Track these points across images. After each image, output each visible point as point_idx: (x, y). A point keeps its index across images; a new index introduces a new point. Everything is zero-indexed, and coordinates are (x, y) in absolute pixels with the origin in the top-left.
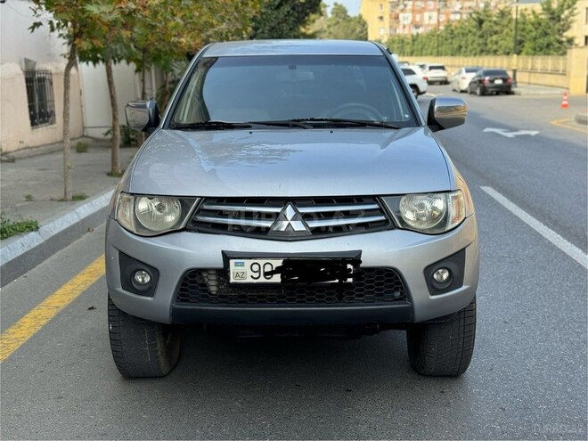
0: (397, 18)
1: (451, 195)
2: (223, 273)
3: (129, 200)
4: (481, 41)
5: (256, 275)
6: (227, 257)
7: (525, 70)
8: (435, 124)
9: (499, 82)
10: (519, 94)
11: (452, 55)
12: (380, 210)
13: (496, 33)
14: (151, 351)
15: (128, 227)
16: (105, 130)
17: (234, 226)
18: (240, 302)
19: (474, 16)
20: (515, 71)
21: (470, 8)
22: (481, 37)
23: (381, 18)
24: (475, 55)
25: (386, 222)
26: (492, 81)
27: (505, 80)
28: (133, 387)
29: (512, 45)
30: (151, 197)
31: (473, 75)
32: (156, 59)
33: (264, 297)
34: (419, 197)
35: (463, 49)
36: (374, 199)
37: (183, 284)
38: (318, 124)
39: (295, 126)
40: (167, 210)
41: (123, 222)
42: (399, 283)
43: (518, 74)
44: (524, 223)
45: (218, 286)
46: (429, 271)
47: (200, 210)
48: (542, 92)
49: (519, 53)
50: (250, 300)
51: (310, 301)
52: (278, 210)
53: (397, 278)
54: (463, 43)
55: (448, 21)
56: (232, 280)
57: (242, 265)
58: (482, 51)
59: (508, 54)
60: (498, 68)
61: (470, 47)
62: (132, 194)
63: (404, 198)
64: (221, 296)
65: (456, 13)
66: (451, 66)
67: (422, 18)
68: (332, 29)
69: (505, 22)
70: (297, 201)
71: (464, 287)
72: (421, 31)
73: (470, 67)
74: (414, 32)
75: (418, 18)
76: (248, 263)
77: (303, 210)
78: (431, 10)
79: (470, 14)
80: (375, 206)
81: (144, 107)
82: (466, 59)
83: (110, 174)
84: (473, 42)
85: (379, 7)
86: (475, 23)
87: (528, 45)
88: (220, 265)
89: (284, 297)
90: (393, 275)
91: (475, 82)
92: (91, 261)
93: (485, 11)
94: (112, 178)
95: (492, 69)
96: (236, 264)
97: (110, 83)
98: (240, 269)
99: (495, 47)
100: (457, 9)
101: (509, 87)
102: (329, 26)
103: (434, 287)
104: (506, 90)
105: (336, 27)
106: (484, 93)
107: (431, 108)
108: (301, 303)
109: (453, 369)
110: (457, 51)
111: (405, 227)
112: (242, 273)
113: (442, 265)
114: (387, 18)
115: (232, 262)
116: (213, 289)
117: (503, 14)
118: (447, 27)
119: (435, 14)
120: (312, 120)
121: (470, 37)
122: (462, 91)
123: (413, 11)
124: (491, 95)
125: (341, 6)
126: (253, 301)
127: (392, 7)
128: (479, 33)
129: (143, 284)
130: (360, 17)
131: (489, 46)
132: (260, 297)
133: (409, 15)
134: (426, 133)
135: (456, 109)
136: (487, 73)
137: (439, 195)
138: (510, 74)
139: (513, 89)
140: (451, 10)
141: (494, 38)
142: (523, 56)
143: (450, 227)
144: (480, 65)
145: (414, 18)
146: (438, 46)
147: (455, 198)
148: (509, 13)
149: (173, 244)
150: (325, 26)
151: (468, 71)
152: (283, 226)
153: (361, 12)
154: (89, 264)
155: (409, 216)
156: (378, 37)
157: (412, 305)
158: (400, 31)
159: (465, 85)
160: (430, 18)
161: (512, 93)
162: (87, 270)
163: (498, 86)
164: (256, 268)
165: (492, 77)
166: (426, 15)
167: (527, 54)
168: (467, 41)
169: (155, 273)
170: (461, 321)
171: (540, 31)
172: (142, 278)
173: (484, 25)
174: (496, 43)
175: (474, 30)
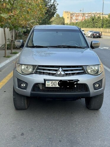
0: (72, 18)
1: (99, 66)
2: (44, 84)
3: (20, 66)
4: (93, 24)
5: (52, 85)
6: (45, 80)
7: (104, 32)
8: (92, 47)
9: (98, 35)
10: (103, 38)
11: (86, 27)
12: (82, 69)
13: (97, 22)
14: (23, 103)
15: (20, 72)
16: (1, 45)
17: (46, 72)
18: (48, 91)
19: (92, 18)
20: (102, 32)
21: (90, 16)
22: (93, 23)
23: (68, 18)
24: (92, 28)
25: (84, 72)
26: (96, 35)
27: (99, 34)
28: (18, 112)
29: (101, 25)
30: (25, 65)
31: (91, 33)
32: (15, 27)
33: (54, 90)
34: (91, 66)
35: (89, 26)
36: (81, 66)
37: (34, 87)
38: (64, 47)
39: (59, 47)
40: (29, 68)
41: (18, 71)
42: (87, 87)
43: (102, 33)
44: (108, 71)
45: (42, 87)
46: (94, 84)
47: (38, 68)
48: (108, 37)
49: (103, 27)
50: (50, 91)
51: (65, 91)
52: (58, 69)
53: (86, 86)
54: (89, 25)
55: (85, 19)
56: (46, 86)
57: (49, 82)
58: (93, 27)
59: (100, 28)
60: (97, 31)
61: (90, 26)
62: (20, 64)
63: (88, 66)
64: (43, 90)
65: (86, 17)
66: (86, 30)
67: (78, 18)
68: (56, 20)
69: (99, 20)
70: (62, 67)
71: (102, 88)
72: (78, 21)
73: (90, 31)
74: (76, 21)
75: (77, 18)
76: (50, 82)
77: (63, 69)
78: (80, 16)
79: (91, 17)
80: (81, 68)
81: (20, 41)
82: (89, 29)
83: (4, 57)
84: (91, 24)
85: (67, 15)
86: (92, 20)
87: (105, 26)
88: (43, 82)
89: (59, 90)
90: (85, 85)
91: (92, 35)
92: (2, 79)
93: (94, 17)
94: (5, 58)
95: (96, 31)
96: (47, 82)
97: (5, 33)
98: (48, 83)
99: (96, 26)
100: (87, 16)
101: (100, 36)
102: (55, 19)
103: (95, 88)
104: (99, 37)
105: (57, 20)
106: (94, 37)
107: (91, 43)
108: (62, 92)
109: (97, 108)
110: (87, 27)
111: (88, 74)
112: (49, 84)
113: (97, 83)
114: (69, 17)
115: (46, 82)
116: (41, 88)
117: (99, 17)
118: (85, 20)
119: (81, 17)
120: (63, 46)
121: (90, 23)
122: (89, 37)
123: (76, 16)
124: (96, 38)
125: (58, 14)
126: (51, 91)
127: (71, 15)
128: (92, 22)
129: (23, 87)
130: (63, 17)
131: (95, 26)
132: (53, 90)
133: (75, 17)
134: (90, 50)
135: (97, 43)
136: (95, 32)
137: (96, 66)
138: (101, 33)
139: (101, 37)
140: (85, 16)
141: (96, 23)
142: (103, 28)
143: (99, 74)
144: (93, 30)
145: (76, 18)
146: (83, 25)
147: (100, 66)
148: (100, 17)
149: (31, 77)
150: (54, 19)
151: (90, 32)
152: (59, 73)
153: (63, 16)
154: (2, 80)
155: (89, 71)
156: (67, 23)
157: (90, 93)
158: (73, 21)
159: (89, 35)
160: (80, 18)
161: (101, 38)
162: (2, 82)
163: (97, 36)
164: (52, 83)
165: (96, 34)
166: (79, 17)
167: (105, 28)
168: (89, 24)
169: (27, 84)
170: (100, 97)
171: (108, 22)
172: (23, 85)
173: (94, 20)
174: (97, 25)
175: (92, 21)
